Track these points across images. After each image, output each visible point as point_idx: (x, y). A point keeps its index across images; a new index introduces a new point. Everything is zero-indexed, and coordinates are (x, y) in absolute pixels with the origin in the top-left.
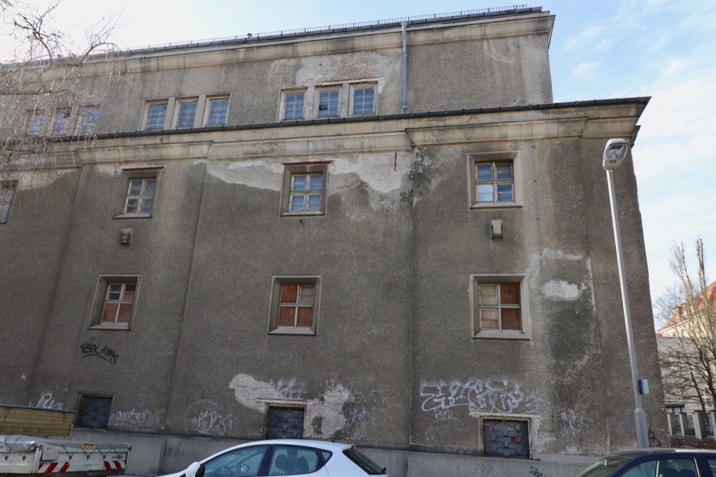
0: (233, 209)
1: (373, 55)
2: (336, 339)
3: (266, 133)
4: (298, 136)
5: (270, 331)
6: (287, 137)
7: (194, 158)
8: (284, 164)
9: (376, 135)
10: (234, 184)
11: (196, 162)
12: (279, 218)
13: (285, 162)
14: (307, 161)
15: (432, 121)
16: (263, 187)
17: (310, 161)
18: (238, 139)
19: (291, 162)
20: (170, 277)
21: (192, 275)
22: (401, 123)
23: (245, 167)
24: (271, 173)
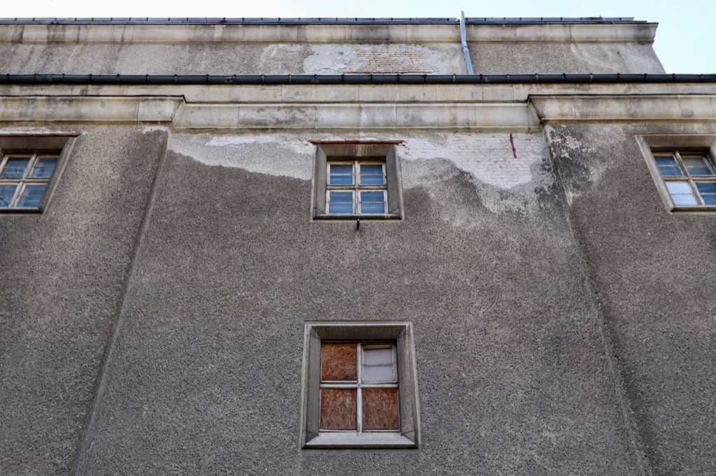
0: (218, 205)
1: (419, 48)
2: (466, 455)
3: (285, 92)
4: (340, 100)
5: (307, 440)
6: (323, 100)
7: (145, 122)
8: (314, 143)
9: (477, 105)
10: (220, 167)
11: (148, 129)
12: (312, 221)
13: (315, 140)
14: (357, 139)
15: (569, 88)
16: (277, 173)
17: (361, 139)
18: (232, 98)
19: (326, 140)
20: (70, 323)
21: (120, 322)
22: (518, 89)
23: (240, 145)
24: (291, 154)
